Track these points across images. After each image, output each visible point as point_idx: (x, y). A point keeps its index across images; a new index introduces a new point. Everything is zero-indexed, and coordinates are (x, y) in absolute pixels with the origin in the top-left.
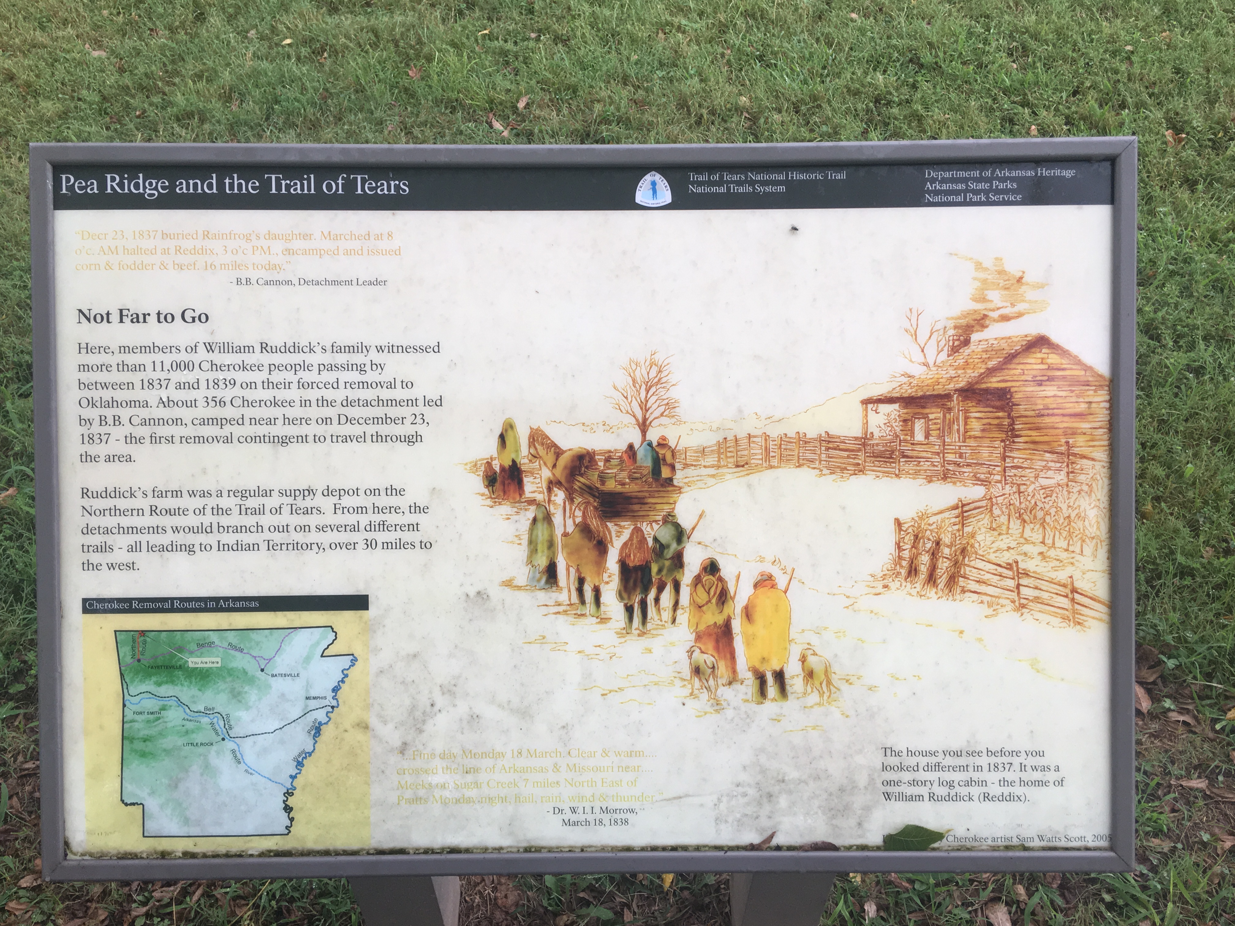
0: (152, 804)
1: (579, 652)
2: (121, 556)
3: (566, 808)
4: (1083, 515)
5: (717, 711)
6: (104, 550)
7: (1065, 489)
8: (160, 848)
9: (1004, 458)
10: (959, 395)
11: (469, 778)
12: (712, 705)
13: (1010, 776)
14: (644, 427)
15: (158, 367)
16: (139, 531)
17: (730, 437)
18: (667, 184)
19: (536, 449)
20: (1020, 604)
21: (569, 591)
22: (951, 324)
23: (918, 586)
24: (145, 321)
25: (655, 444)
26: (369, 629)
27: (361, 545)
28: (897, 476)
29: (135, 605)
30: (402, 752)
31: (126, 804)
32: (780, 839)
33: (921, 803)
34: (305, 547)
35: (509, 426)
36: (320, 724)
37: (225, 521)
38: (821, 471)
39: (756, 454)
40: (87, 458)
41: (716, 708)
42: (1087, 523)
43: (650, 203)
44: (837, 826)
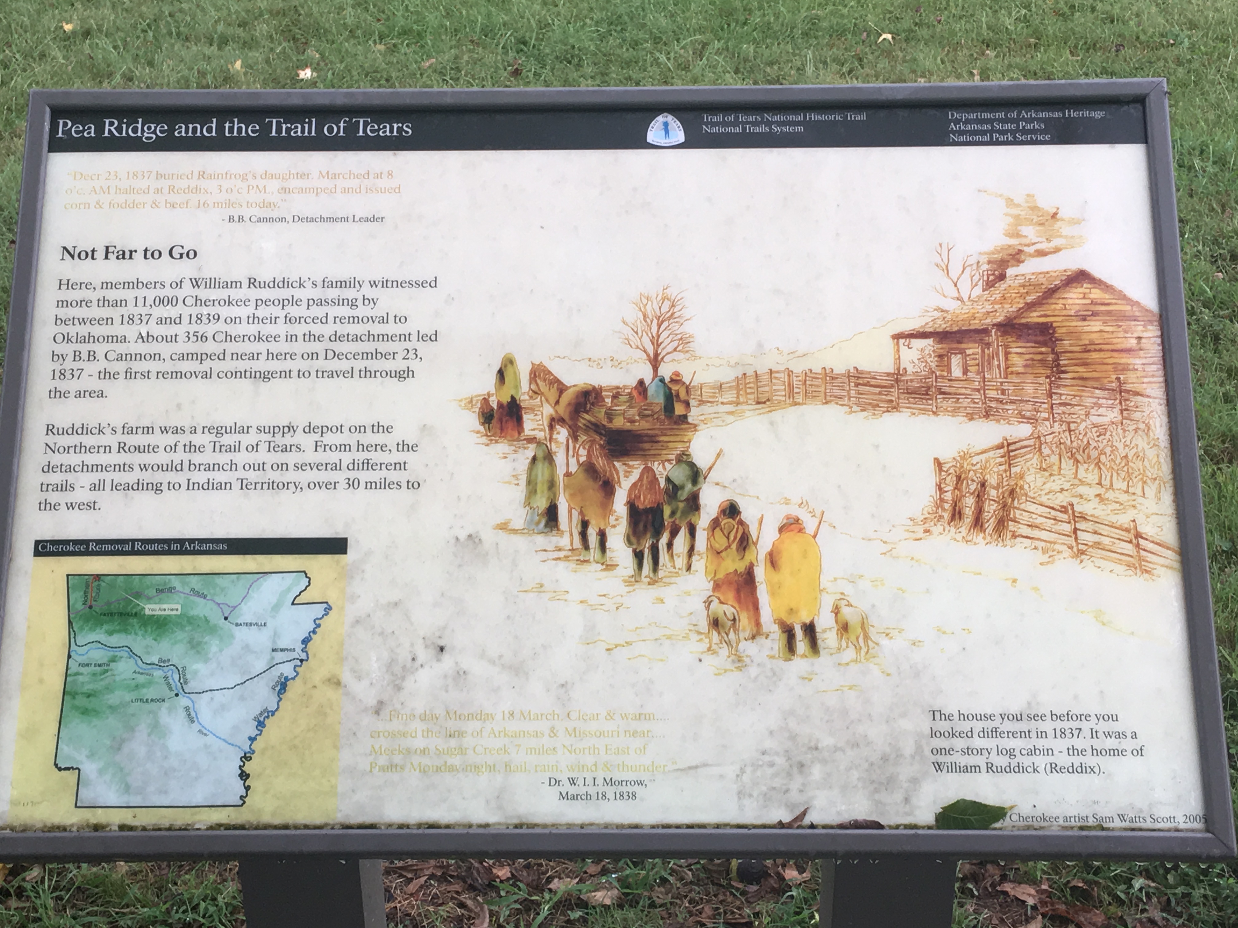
0: (89, 768)
1: (581, 602)
2: (81, 495)
3: (564, 777)
4: (1141, 454)
5: (739, 669)
6: (64, 489)
7: (1120, 427)
8: (93, 821)
9: (1050, 395)
10: (997, 330)
11: (453, 743)
12: (733, 661)
13: (1079, 743)
14: (655, 362)
15: (140, 302)
16: (104, 468)
17: (750, 372)
18: (679, 124)
19: (537, 385)
20: (1078, 550)
21: (571, 535)
22: (984, 259)
23: (964, 530)
24: (131, 258)
25: (667, 380)
26: (347, 575)
27: (343, 484)
28: (934, 413)
29: (92, 547)
30: (377, 712)
31: (60, 769)
32: (813, 817)
33: (977, 774)
34: (281, 486)
35: (509, 362)
36: (287, 679)
37: (197, 458)
38: (851, 408)
39: (778, 390)
40: (55, 394)
41: (737, 665)
42: (1146, 463)
43: (663, 142)
44: (881, 803)
